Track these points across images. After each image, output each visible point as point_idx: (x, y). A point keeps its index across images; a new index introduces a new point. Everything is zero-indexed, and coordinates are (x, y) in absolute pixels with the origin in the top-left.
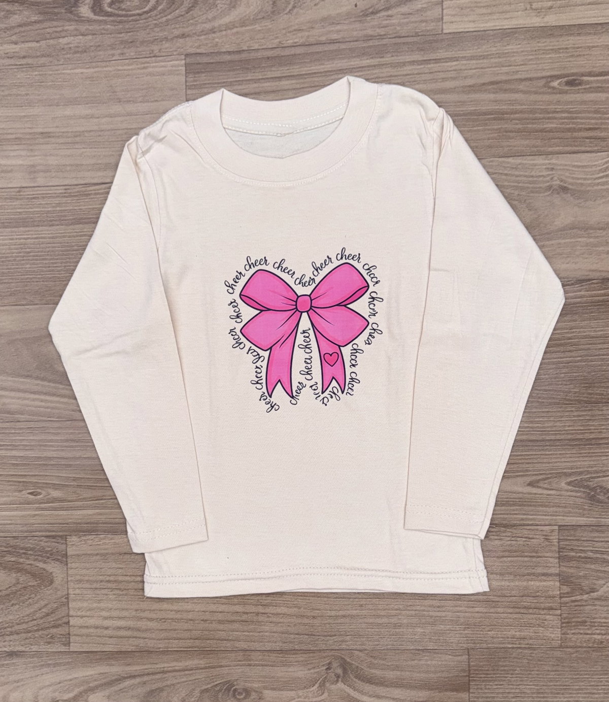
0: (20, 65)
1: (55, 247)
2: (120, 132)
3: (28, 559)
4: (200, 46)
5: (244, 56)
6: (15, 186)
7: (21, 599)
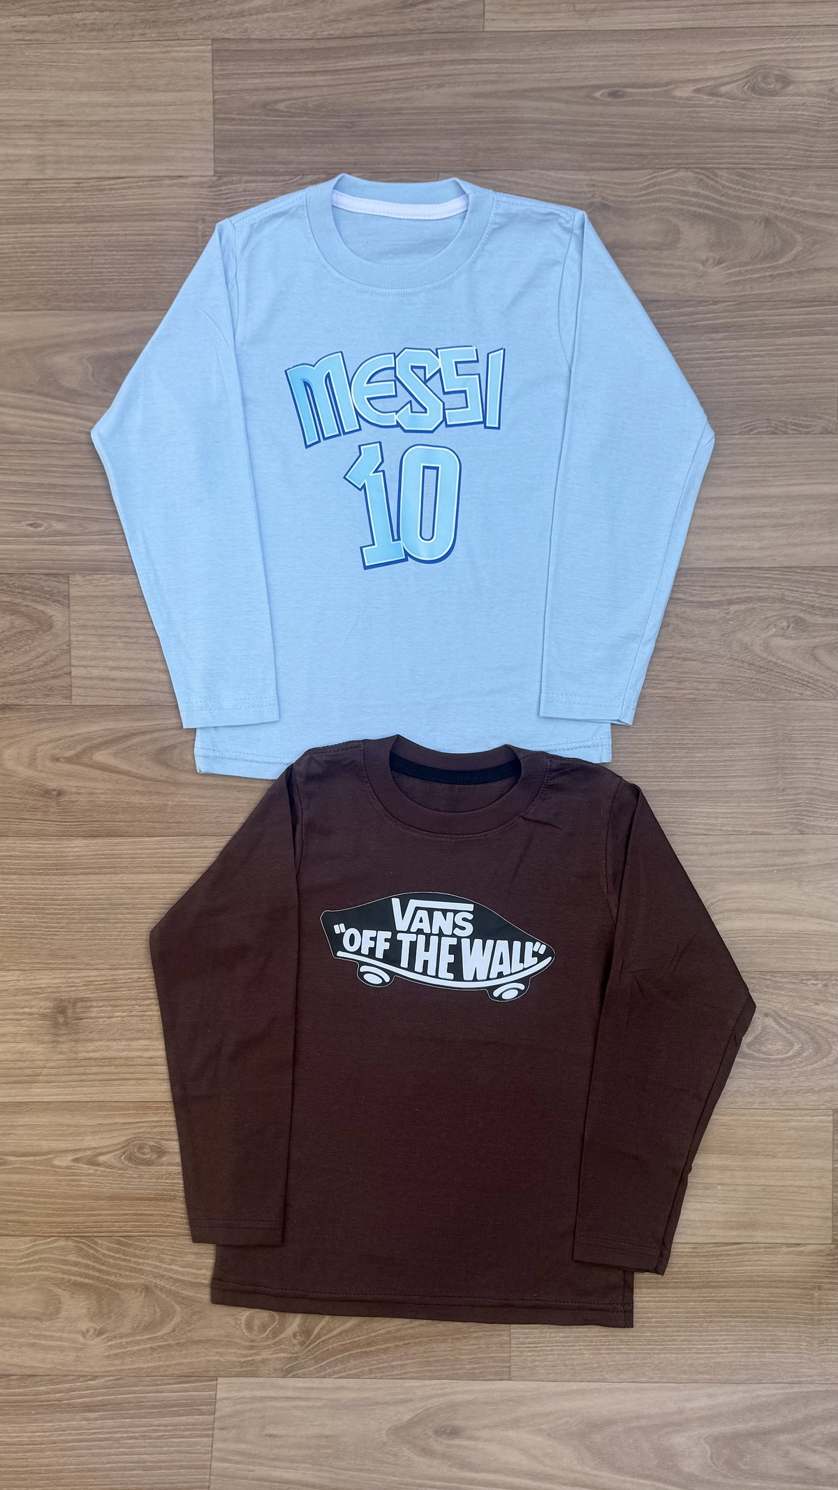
0: (29, 40)
1: (64, 247)
2: (139, 123)
3: (24, 599)
4: (228, 30)
5: (276, 45)
6: (22, 177)
7: (16, 645)
